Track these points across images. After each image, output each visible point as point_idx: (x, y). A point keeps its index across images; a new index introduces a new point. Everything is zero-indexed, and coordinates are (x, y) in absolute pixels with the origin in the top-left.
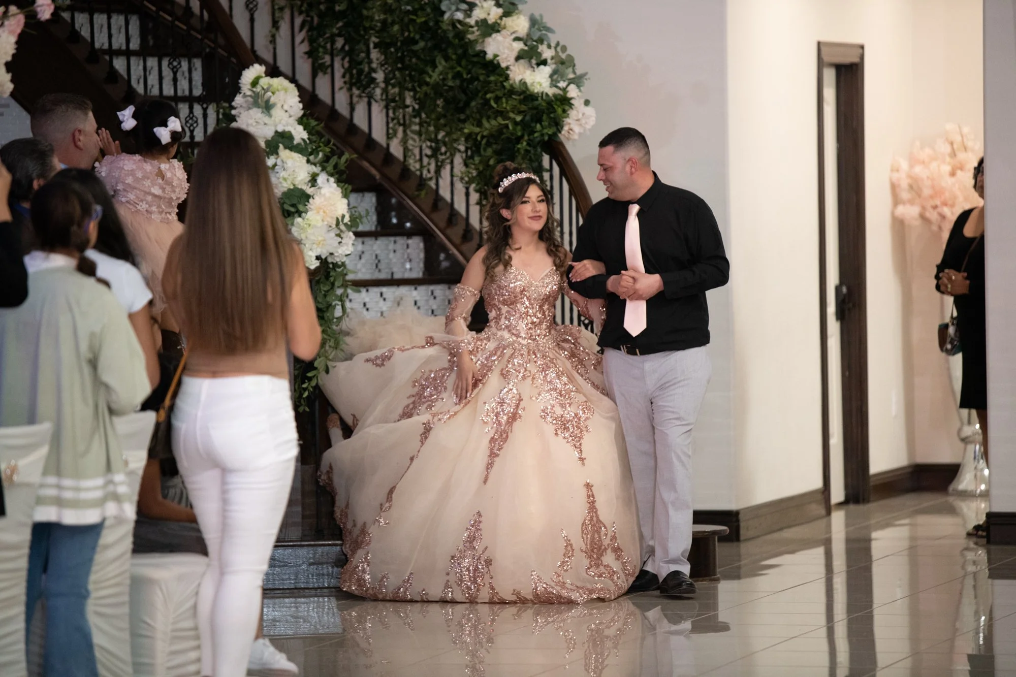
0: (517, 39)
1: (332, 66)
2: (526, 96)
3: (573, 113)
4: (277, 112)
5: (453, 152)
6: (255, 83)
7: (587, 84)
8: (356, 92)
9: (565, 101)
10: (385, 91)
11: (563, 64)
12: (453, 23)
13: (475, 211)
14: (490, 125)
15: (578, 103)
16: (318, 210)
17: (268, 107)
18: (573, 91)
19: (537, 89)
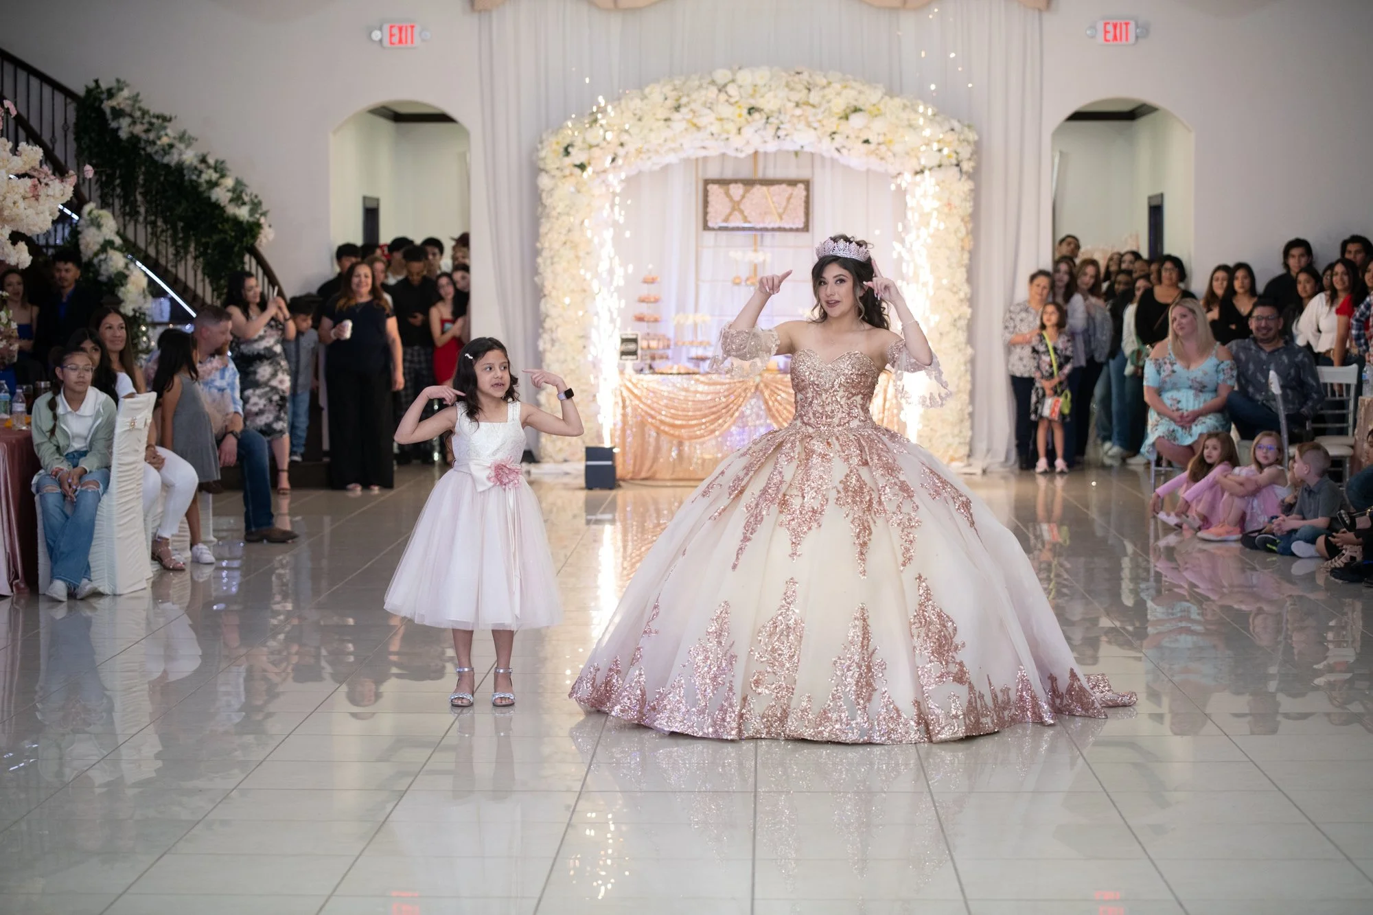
0: (229, 191)
1: (113, 204)
2: (236, 221)
3: (262, 231)
4: (104, 229)
5: (187, 253)
6: (90, 213)
7: (269, 215)
8: (127, 218)
9: (258, 225)
10: (145, 218)
11: (256, 206)
12: (191, 181)
13: (200, 285)
14: (216, 237)
15: (266, 227)
16: (133, 283)
17: (99, 226)
18: (262, 220)
19: (241, 218)
